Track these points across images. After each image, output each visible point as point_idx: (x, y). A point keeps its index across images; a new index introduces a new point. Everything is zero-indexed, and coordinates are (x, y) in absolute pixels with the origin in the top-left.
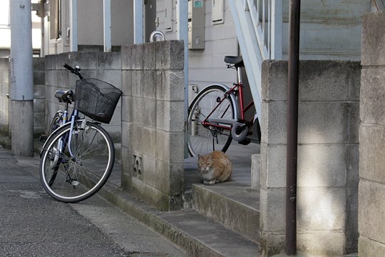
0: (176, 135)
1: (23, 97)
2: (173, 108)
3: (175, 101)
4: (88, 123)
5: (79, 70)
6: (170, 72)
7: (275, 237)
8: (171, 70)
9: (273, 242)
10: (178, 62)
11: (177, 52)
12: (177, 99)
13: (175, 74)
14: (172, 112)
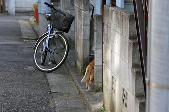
0: (85, 41)
1: (45, 11)
2: (84, 28)
3: (85, 25)
4: (56, 33)
5: (53, 5)
6: (83, 12)
7: (99, 85)
8: (83, 10)
9: (98, 87)
10: (87, 7)
11: (86, 2)
12: (86, 24)
13: (85, 12)
14: (84, 30)
